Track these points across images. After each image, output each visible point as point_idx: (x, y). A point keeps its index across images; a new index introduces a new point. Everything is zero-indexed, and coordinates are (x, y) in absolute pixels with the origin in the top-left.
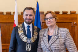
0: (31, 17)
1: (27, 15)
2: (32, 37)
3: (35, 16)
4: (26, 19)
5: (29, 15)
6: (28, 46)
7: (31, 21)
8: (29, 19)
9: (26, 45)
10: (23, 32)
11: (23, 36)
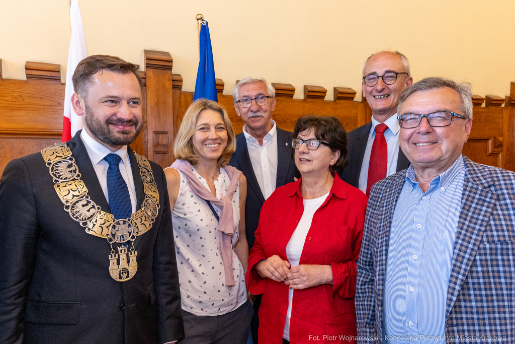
2: (138, 208)
4: (109, 121)
5: (125, 103)
6: (123, 257)
9: (110, 256)
10: (85, 189)
11: (88, 211)
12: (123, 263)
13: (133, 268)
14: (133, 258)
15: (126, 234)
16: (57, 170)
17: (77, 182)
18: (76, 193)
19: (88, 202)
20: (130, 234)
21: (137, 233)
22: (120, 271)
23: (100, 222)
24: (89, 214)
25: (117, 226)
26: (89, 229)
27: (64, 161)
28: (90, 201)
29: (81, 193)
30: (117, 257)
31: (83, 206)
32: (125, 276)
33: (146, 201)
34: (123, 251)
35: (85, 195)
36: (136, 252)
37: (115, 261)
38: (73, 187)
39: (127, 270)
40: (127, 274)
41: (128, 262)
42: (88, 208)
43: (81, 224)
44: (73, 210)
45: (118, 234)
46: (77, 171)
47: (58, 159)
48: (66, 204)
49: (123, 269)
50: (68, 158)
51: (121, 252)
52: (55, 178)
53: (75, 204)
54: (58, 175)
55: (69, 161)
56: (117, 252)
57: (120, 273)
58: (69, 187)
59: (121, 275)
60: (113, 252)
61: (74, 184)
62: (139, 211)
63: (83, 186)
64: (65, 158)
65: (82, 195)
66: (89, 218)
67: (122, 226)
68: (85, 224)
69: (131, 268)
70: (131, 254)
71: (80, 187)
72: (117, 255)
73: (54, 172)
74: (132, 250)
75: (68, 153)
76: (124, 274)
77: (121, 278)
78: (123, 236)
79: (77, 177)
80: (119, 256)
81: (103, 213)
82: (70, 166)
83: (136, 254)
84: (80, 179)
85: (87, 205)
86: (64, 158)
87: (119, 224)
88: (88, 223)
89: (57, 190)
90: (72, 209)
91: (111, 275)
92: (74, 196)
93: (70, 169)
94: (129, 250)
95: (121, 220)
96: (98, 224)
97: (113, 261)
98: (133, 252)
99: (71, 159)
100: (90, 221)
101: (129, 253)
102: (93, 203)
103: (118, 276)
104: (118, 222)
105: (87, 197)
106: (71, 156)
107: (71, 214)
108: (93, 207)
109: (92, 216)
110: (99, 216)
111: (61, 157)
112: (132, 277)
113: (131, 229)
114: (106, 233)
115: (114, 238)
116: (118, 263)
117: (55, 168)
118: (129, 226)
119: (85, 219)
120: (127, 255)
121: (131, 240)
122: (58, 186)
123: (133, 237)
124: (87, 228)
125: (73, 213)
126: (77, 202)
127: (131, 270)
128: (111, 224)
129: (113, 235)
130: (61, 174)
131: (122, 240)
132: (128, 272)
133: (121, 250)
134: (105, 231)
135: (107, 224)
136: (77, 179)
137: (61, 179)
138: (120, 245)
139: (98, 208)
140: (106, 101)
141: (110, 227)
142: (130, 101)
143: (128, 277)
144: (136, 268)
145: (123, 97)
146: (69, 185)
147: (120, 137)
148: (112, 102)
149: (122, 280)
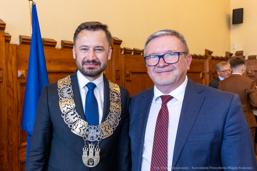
9: (83, 148)
10: (74, 104)
11: (74, 118)
12: (91, 155)
13: (97, 159)
14: (97, 153)
15: (95, 136)
16: (62, 92)
17: (70, 100)
18: (69, 107)
19: (75, 113)
20: (97, 136)
21: (103, 137)
22: (89, 160)
23: (80, 126)
24: (74, 120)
25: (90, 130)
26: (73, 130)
27: (66, 87)
29: (71, 107)
30: (88, 150)
31: (72, 115)
32: (91, 164)
33: (110, 115)
34: (92, 147)
35: (73, 108)
36: (100, 149)
37: (86, 153)
38: (68, 103)
39: (93, 160)
40: (92, 163)
41: (94, 155)
42: (74, 116)
43: (69, 126)
45: (90, 135)
46: (72, 93)
47: (64, 86)
48: (63, 113)
49: (90, 159)
50: (69, 86)
51: (91, 147)
52: (60, 97)
54: (62, 96)
55: (69, 87)
56: (88, 147)
57: (88, 161)
58: (66, 103)
59: (89, 162)
60: (86, 147)
61: (68, 101)
62: (104, 122)
63: (73, 103)
65: (72, 108)
66: (73, 123)
67: (93, 131)
68: (71, 126)
69: (95, 159)
70: (96, 150)
71: (71, 103)
72: (88, 148)
73: (61, 94)
74: (98, 147)
75: (69, 82)
76: (91, 162)
77: (89, 164)
78: (93, 137)
79: (71, 97)
80: (89, 149)
81: (82, 120)
82: (69, 90)
83: (100, 151)
84: (73, 98)
86: (67, 86)
87: (91, 129)
88: (73, 126)
89: (60, 104)
90: (65, 116)
91: (83, 161)
92: (67, 108)
93: (69, 92)
94: (95, 147)
95: (93, 127)
96: (78, 127)
97: (85, 152)
98: (98, 149)
99: (70, 86)
100: (74, 125)
101: (95, 149)
102: (77, 114)
103: (87, 163)
104: (91, 127)
105: (74, 110)
106: (70, 84)
107: (64, 119)
108: (77, 116)
109: (75, 122)
110: (79, 123)
111: (66, 85)
112: (96, 166)
113: (98, 133)
115: (87, 137)
116: (88, 154)
117: (62, 91)
118: (97, 131)
119: (72, 123)
120: (94, 150)
121: (98, 140)
122: (61, 101)
123: (99, 139)
124: (72, 129)
125: (66, 119)
126: (69, 112)
127: (95, 161)
128: (86, 128)
129: (87, 136)
131: (92, 139)
132: (93, 161)
133: (91, 146)
134: (82, 132)
136: (71, 98)
137: (63, 98)
138: (90, 142)
139: (79, 117)
140: (82, 49)
141: (85, 130)
142: (96, 49)
143: (93, 165)
144: (99, 160)
145: (91, 46)
146: (66, 101)
147: (87, 71)
148: (85, 49)
149: (89, 166)
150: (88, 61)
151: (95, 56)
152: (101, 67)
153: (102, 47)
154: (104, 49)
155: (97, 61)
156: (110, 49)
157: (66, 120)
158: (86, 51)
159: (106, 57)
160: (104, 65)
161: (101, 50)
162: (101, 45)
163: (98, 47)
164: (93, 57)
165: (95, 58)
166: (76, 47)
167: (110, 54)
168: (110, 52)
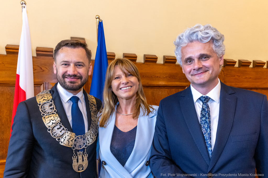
0: (81, 71)
1: (67, 64)
2: (89, 129)
3: (91, 67)
4: (64, 76)
5: (72, 65)
6: (80, 157)
7: (79, 82)
8: (75, 76)
9: (73, 157)
10: (59, 119)
11: (61, 132)
13: (85, 164)
14: (86, 158)
15: (82, 144)
16: (44, 108)
17: (54, 115)
18: (54, 122)
19: (61, 126)
20: (84, 144)
21: (89, 143)
22: (79, 166)
23: (68, 138)
24: (61, 134)
26: (62, 142)
27: (48, 103)
28: (62, 125)
29: (57, 121)
30: (77, 158)
31: (58, 129)
32: (81, 169)
33: (92, 124)
35: (59, 122)
36: (87, 155)
37: (76, 160)
38: (52, 118)
39: (82, 165)
41: (83, 161)
42: (60, 130)
43: (57, 139)
44: (53, 131)
45: (78, 144)
46: (55, 108)
47: (45, 101)
48: (49, 128)
50: (50, 101)
52: (42, 113)
53: (53, 128)
54: (44, 111)
55: (51, 102)
56: (77, 155)
57: (78, 167)
58: (50, 118)
59: (79, 168)
60: (75, 155)
61: (53, 116)
62: (89, 131)
63: (57, 117)
64: (48, 101)
65: (57, 123)
66: (61, 136)
67: (80, 140)
68: (59, 139)
70: (85, 156)
71: (56, 118)
72: (77, 156)
73: (42, 109)
74: (85, 153)
75: (50, 97)
77: (79, 170)
78: (80, 146)
79: (54, 112)
81: (69, 132)
82: (51, 105)
83: (87, 156)
84: (56, 113)
85: (60, 128)
87: (78, 139)
88: (61, 139)
89: (44, 120)
91: (74, 168)
92: (53, 123)
93: (51, 107)
94: (83, 154)
96: (66, 139)
97: (74, 161)
98: (85, 155)
101: (84, 155)
102: (63, 127)
103: (77, 169)
104: (78, 137)
105: (60, 124)
106: (52, 99)
107: (51, 134)
108: (63, 129)
109: (63, 135)
110: (67, 135)
112: (85, 169)
113: (85, 141)
114: (71, 144)
115: (76, 147)
116: (78, 162)
117: (43, 107)
118: (84, 139)
119: (59, 137)
120: (83, 156)
121: (85, 148)
122: (44, 118)
123: (86, 146)
124: (60, 142)
125: (53, 133)
126: (55, 127)
128: (73, 139)
129: (75, 145)
130: (46, 110)
131: (80, 148)
132: (83, 166)
133: (79, 154)
134: (71, 143)
135: (72, 139)
136: (55, 113)
137: (46, 113)
138: (78, 151)
139: (66, 130)
140: (63, 64)
141: (73, 141)
142: (77, 64)
143: (83, 169)
144: (87, 164)
145: (72, 62)
146: (50, 117)
147: (69, 85)
148: (66, 65)
149: (79, 171)
150: (69, 75)
151: (77, 71)
152: (82, 80)
153: (82, 62)
154: (84, 65)
155: (78, 75)
156: (91, 65)
157: (53, 135)
158: (66, 66)
159: (87, 73)
160: (85, 79)
161: (82, 66)
162: (81, 61)
163: (79, 62)
164: (74, 71)
165: (76, 73)
166: (57, 63)
167: (90, 70)
168: (90, 68)
